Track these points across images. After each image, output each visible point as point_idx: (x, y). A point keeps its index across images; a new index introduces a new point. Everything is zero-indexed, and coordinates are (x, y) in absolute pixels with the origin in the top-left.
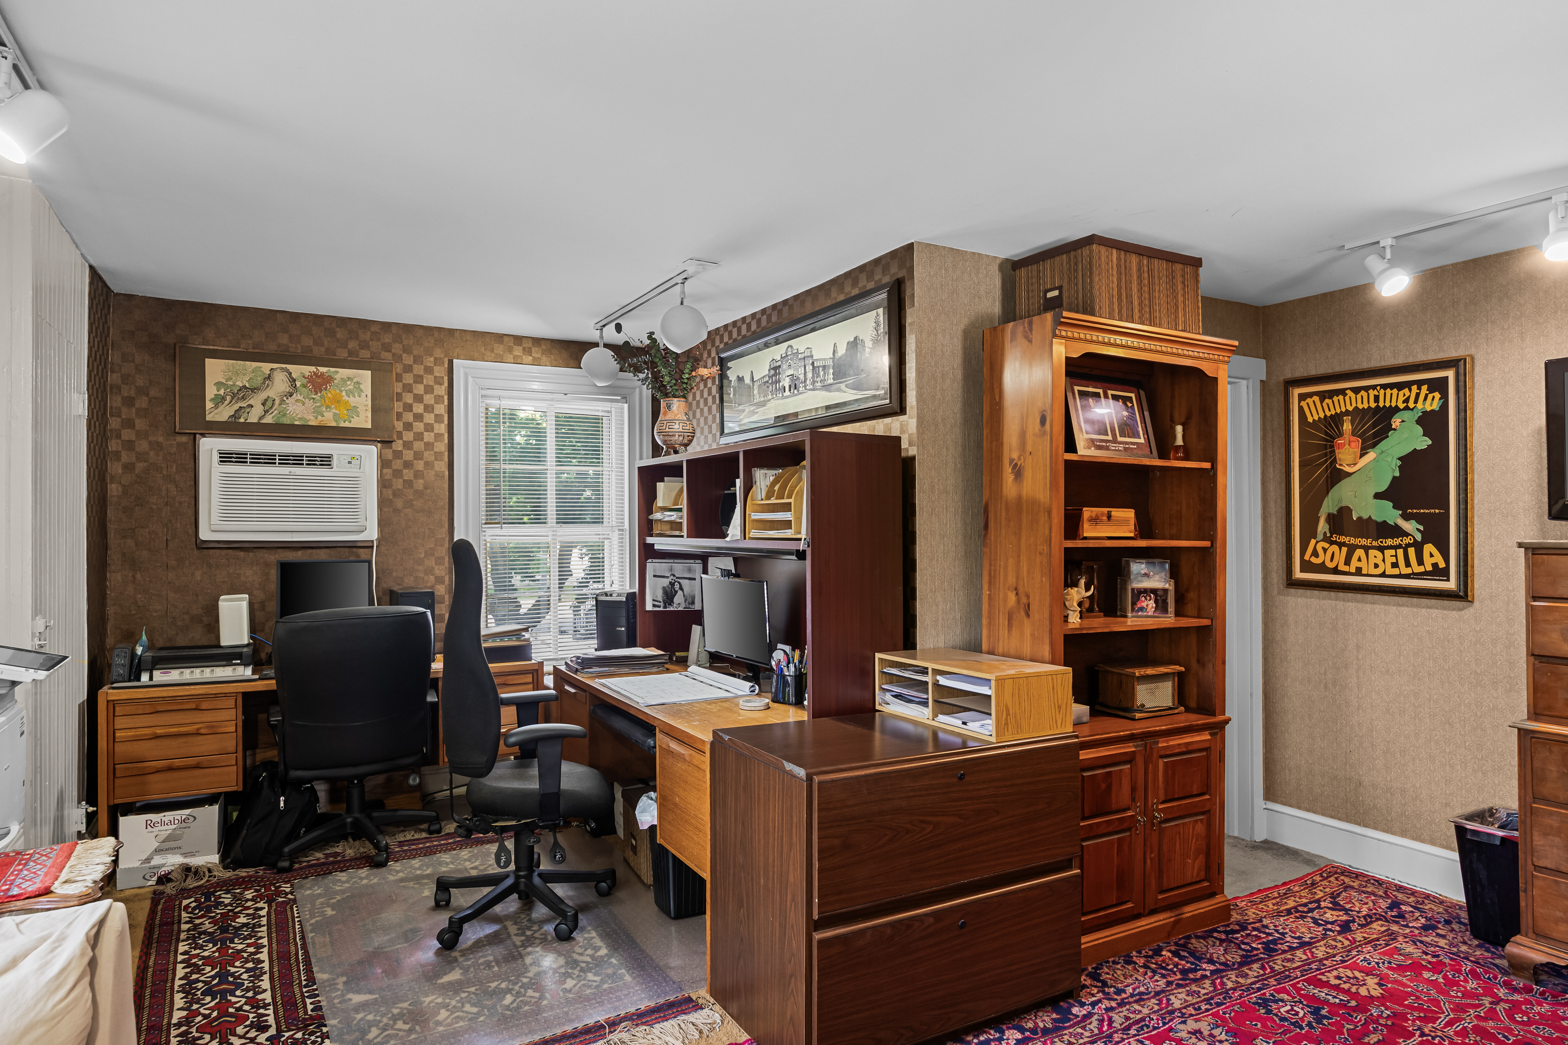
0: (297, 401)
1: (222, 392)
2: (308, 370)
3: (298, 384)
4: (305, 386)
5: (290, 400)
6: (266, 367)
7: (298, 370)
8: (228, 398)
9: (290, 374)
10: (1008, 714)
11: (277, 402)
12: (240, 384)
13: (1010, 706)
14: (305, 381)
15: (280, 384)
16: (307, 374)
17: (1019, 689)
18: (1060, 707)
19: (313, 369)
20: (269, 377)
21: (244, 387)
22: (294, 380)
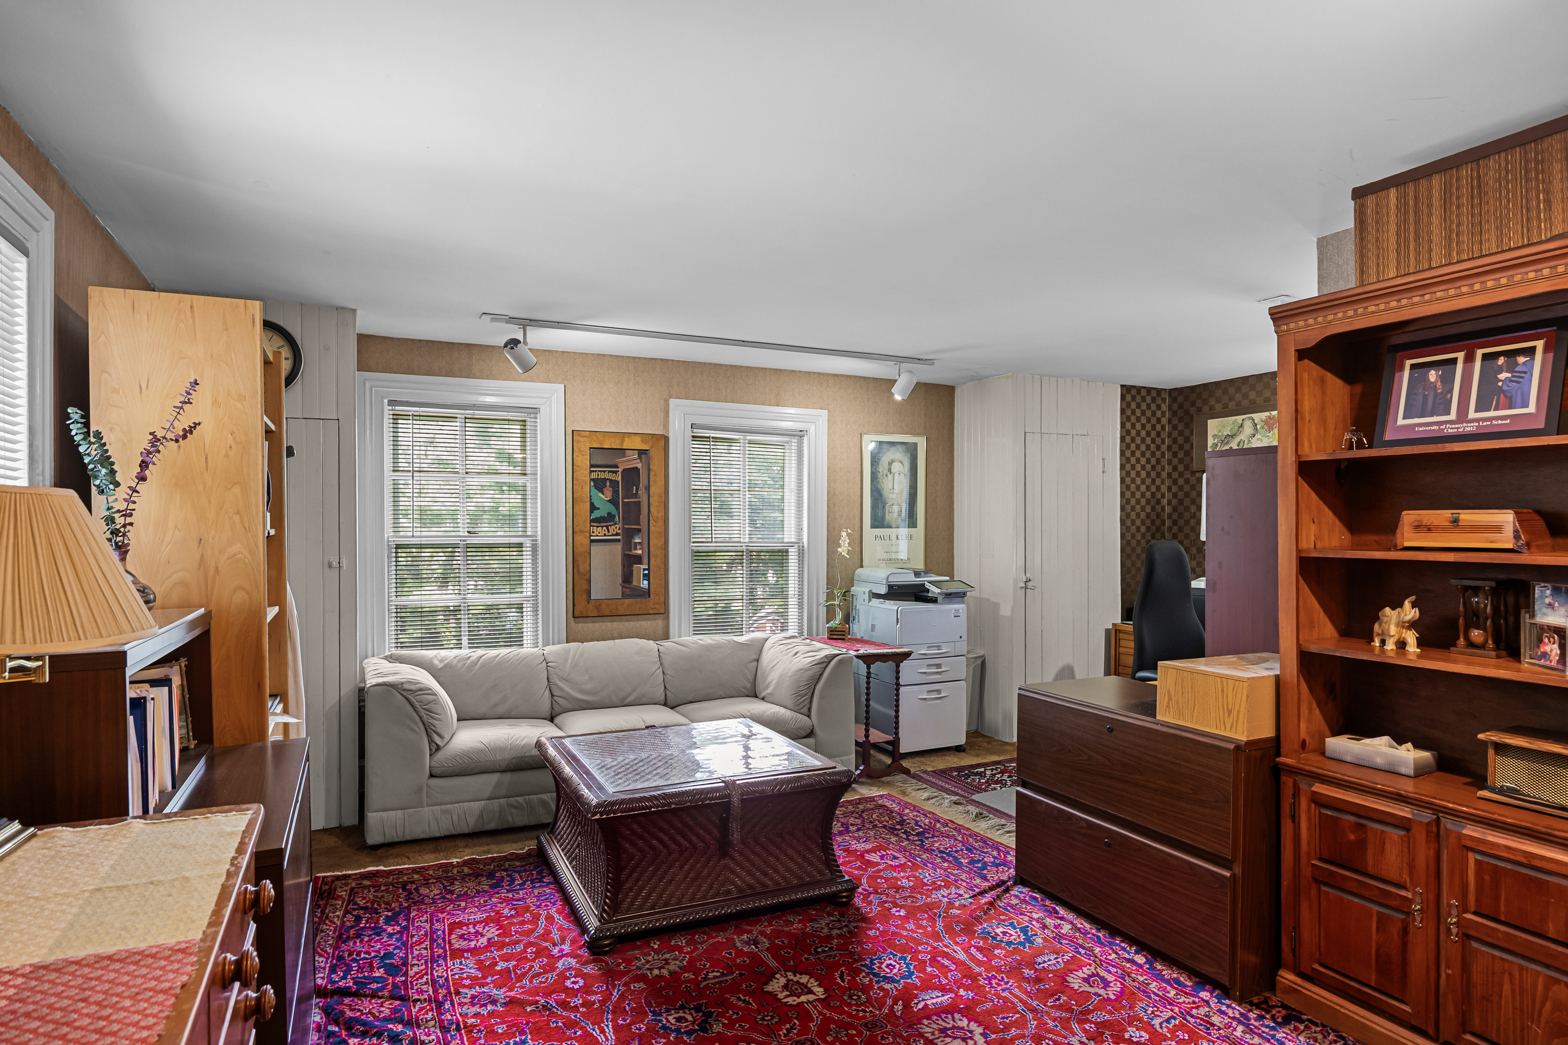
0: (1258, 439)
1: (1216, 441)
2: (1264, 415)
3: (1258, 427)
4: (1262, 428)
5: (1254, 439)
6: (1239, 418)
7: (1259, 417)
8: (1219, 444)
9: (1254, 420)
10: (1170, 699)
11: (1246, 443)
12: (1225, 434)
13: (1172, 692)
14: (1263, 424)
15: (1248, 429)
16: (1264, 418)
17: (1183, 681)
18: (1230, 712)
19: (1267, 414)
20: (1241, 426)
21: (1228, 435)
22: (1256, 425)
